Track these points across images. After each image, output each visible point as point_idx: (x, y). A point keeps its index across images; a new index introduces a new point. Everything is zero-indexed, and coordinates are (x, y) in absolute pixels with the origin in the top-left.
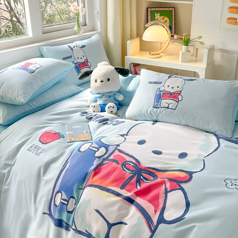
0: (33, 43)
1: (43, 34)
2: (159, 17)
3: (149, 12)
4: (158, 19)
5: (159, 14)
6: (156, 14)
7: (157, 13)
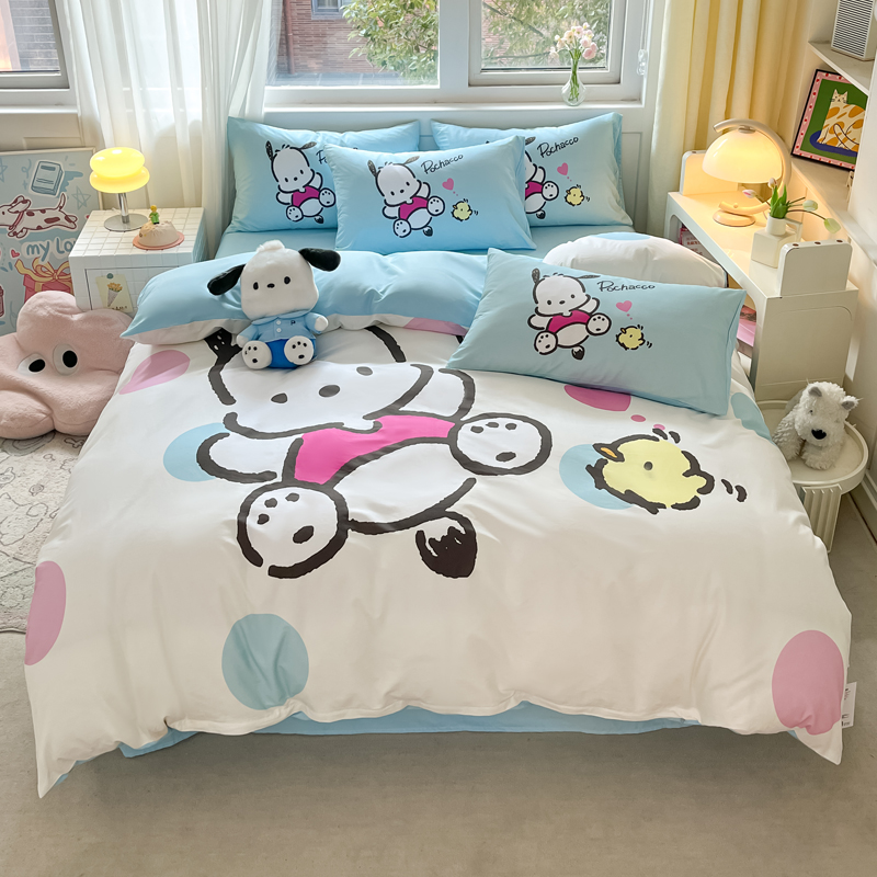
0: (435, 102)
1: (470, 85)
2: (841, 105)
3: (817, 84)
4: (838, 109)
5: (845, 96)
6: (836, 94)
7: (841, 93)
